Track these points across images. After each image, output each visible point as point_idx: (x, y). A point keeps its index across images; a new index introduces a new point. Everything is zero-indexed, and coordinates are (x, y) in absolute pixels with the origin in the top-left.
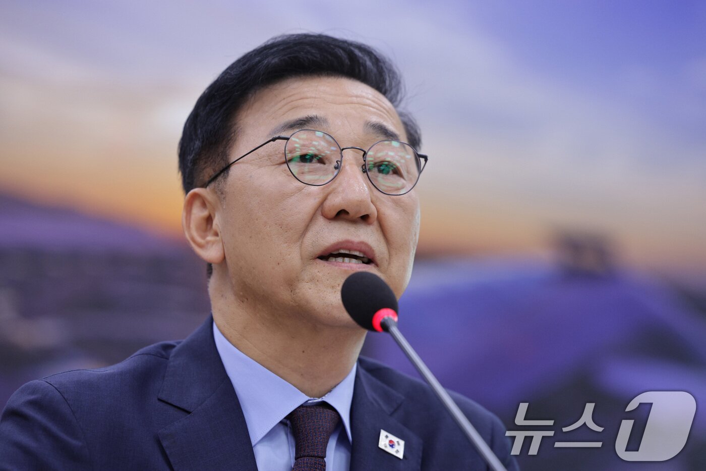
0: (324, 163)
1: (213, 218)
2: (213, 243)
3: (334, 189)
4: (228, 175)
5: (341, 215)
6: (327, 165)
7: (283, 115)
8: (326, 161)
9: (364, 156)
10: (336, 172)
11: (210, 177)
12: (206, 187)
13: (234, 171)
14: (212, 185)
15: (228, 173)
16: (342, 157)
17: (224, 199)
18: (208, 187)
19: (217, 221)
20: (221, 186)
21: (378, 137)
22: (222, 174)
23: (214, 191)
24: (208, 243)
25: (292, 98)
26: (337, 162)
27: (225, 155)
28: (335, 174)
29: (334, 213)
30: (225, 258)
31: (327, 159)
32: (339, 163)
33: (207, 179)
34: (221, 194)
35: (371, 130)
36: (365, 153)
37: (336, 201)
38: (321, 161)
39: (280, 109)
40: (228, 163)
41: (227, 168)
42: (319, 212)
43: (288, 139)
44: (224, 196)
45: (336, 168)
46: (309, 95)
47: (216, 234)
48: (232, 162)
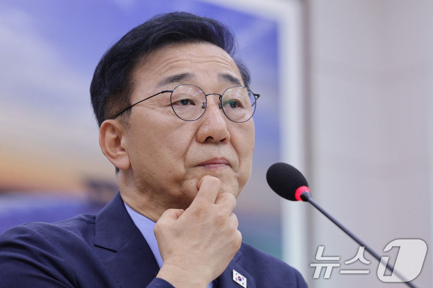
0: (194, 104)
1: (120, 140)
2: (122, 156)
3: (203, 122)
4: (131, 113)
5: (209, 140)
6: (196, 106)
7: (166, 72)
8: (196, 103)
9: (220, 98)
10: (203, 110)
11: (117, 112)
12: (114, 119)
13: (135, 110)
14: (119, 118)
15: (130, 111)
16: (206, 100)
17: (129, 128)
18: (116, 119)
19: (123, 141)
20: (126, 119)
21: (227, 83)
22: (126, 112)
23: (121, 122)
24: (118, 156)
25: (170, 61)
26: (203, 103)
27: (127, 99)
28: (203, 112)
29: (204, 139)
30: (130, 165)
31: (196, 101)
32: (205, 104)
33: (115, 114)
34: (126, 125)
35: (222, 79)
36: (221, 96)
37: (205, 131)
38: (193, 103)
39: (162, 68)
40: (130, 105)
41: (129, 108)
42: (194, 139)
43: (172, 92)
44: (128, 126)
45: (203, 108)
46: (180, 58)
47: (123, 150)
48: (133, 104)
